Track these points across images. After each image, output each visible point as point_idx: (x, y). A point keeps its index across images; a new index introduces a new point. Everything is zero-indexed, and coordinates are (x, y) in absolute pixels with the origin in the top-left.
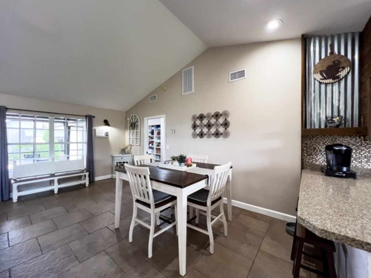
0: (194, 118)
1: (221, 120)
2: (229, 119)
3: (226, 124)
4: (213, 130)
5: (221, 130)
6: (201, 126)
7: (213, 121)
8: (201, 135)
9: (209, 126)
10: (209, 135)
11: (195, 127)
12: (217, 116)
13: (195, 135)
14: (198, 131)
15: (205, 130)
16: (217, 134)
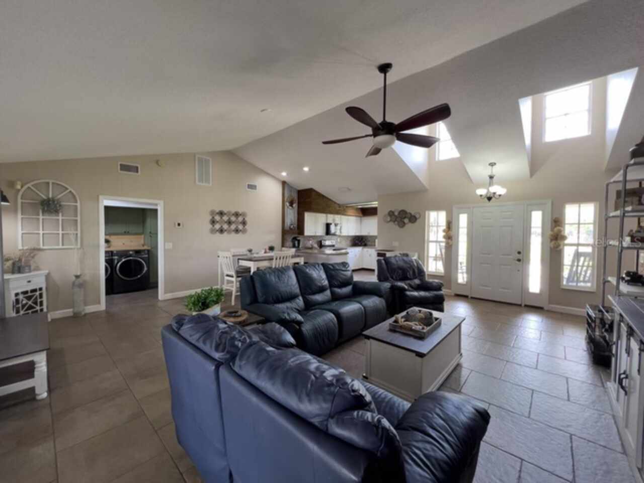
0: (213, 213)
1: (240, 219)
2: (246, 219)
3: (244, 223)
4: (233, 227)
5: (240, 227)
6: (222, 222)
7: (233, 219)
8: (221, 231)
9: (229, 223)
10: (229, 232)
11: (213, 222)
12: (237, 215)
13: (213, 231)
14: (217, 226)
15: (225, 227)
16: (237, 231)
